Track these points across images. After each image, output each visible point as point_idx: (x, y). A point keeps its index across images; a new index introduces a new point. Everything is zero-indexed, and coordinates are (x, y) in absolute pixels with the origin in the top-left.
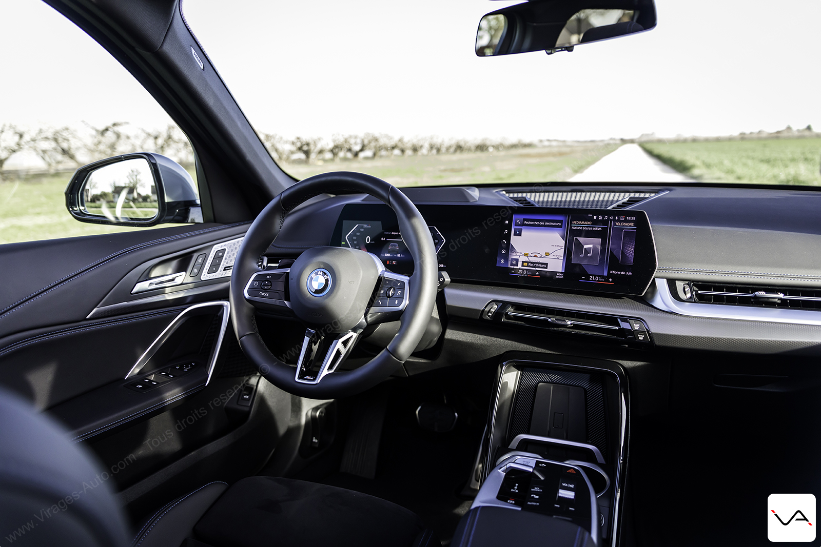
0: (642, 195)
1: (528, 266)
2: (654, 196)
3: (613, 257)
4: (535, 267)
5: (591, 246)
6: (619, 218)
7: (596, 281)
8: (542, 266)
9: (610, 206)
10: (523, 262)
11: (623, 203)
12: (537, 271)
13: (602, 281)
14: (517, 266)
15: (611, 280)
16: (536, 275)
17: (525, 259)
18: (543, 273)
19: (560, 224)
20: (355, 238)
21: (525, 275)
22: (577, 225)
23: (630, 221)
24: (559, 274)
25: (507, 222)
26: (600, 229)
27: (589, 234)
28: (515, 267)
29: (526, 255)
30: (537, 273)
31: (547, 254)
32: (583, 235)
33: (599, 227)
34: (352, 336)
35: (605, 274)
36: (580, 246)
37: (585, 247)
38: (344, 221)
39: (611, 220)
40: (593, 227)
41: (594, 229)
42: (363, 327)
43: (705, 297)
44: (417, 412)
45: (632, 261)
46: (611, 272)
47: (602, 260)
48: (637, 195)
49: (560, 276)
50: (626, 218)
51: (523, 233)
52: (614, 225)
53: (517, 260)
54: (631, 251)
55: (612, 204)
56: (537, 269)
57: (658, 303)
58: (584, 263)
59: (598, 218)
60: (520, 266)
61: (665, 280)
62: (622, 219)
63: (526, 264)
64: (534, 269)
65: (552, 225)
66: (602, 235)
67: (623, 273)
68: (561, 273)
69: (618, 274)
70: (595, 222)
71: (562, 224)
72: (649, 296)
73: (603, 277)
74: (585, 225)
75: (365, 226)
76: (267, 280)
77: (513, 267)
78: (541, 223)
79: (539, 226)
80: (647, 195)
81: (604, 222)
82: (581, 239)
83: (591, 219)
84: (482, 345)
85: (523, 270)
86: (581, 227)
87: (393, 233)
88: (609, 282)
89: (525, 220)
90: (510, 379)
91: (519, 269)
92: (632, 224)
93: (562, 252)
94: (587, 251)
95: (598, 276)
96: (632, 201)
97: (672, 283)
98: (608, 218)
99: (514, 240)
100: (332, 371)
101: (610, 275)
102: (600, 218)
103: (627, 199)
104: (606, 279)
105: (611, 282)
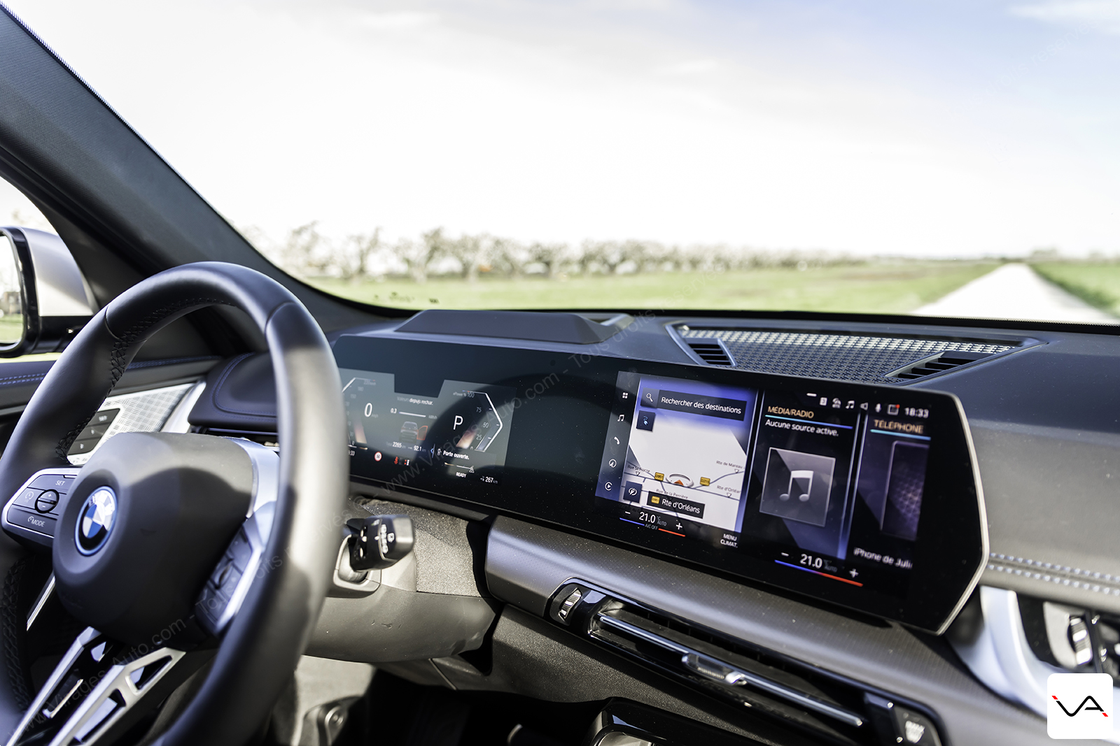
0: (978, 348)
1: (660, 505)
2: (1006, 354)
3: (863, 514)
4: (675, 510)
5: (808, 474)
6: (884, 409)
7: (815, 568)
8: (692, 509)
9: (893, 370)
10: (651, 494)
11: (928, 365)
12: (680, 520)
13: (832, 573)
14: (638, 502)
15: (854, 573)
16: (676, 530)
17: (655, 487)
18: (692, 527)
19: (738, 411)
21: (654, 527)
22: (780, 417)
23: (914, 420)
24: (725, 536)
25: (624, 395)
26: (834, 433)
27: (808, 443)
28: (633, 504)
29: (659, 478)
30: (679, 526)
31: (705, 482)
32: (792, 442)
33: (832, 428)
35: (841, 554)
36: (781, 470)
37: (796, 474)
39: (863, 413)
40: (816, 427)
41: (819, 431)
45: (915, 529)
46: (857, 551)
47: (834, 515)
48: (966, 347)
49: (730, 542)
50: (902, 411)
51: (657, 424)
52: (871, 425)
53: (639, 488)
54: (912, 501)
55: (898, 366)
56: (681, 515)
57: (986, 664)
58: (789, 515)
59: (830, 402)
60: (643, 503)
61: (1011, 597)
62: (893, 410)
63: (656, 500)
64: (674, 514)
65: (721, 412)
66: (839, 448)
67: (888, 560)
68: (734, 534)
69: (873, 560)
70: (824, 415)
71: (743, 411)
72: (964, 630)
73: (832, 560)
74: (798, 420)
75: (367, 381)
77: (628, 503)
78: (697, 405)
79: (692, 410)
80: (991, 349)
81: (846, 416)
82: (786, 454)
83: (812, 405)
85: (650, 513)
86: (787, 422)
88: (850, 577)
89: (663, 393)
91: (642, 509)
92: (918, 429)
93: (737, 482)
94: (799, 486)
95: (823, 557)
96: (948, 362)
97: (1032, 608)
98: (857, 405)
99: (637, 438)
101: (852, 561)
102: (837, 403)
103: (939, 356)
104: (843, 567)
105: (856, 579)
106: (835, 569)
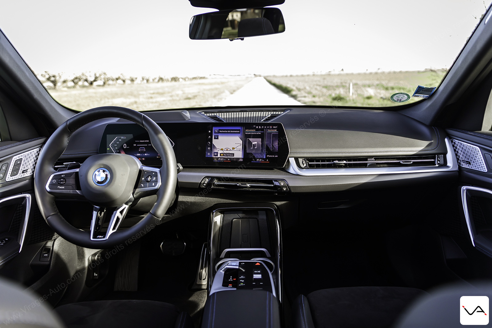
0: (277, 113)
1: (223, 156)
2: (283, 114)
3: (268, 148)
4: (227, 156)
5: (256, 143)
6: (269, 127)
7: (260, 161)
8: (231, 155)
9: (262, 120)
10: (220, 154)
11: (268, 118)
12: (229, 158)
13: (263, 161)
14: (217, 156)
15: (267, 160)
16: (228, 160)
17: (221, 152)
18: (232, 159)
20: (116, 145)
21: (223, 161)
22: (248, 132)
23: (275, 129)
24: (240, 159)
25: (210, 132)
26: (260, 133)
27: (255, 136)
28: (216, 157)
29: (222, 150)
30: (229, 159)
31: (233, 148)
32: (252, 137)
33: (259, 133)
34: (125, 208)
35: (265, 157)
36: (250, 143)
37: (253, 143)
38: (107, 135)
39: (265, 128)
40: (256, 133)
41: (257, 133)
42: (132, 201)
43: (312, 165)
44: (161, 246)
45: (277, 149)
46: (268, 156)
47: (262, 150)
48: (275, 113)
49: (241, 160)
50: (272, 127)
51: (219, 137)
52: (267, 131)
53: (217, 153)
54: (276, 144)
55: (263, 119)
56: (229, 157)
57: (291, 170)
58: (253, 152)
59: (258, 127)
60: (219, 156)
61: (293, 158)
62: (271, 127)
63: (222, 155)
64: (227, 157)
65: (235, 132)
66: (261, 136)
67: (273, 156)
68: (242, 158)
69: (271, 157)
70: (257, 130)
71: (240, 132)
72: (287, 167)
73: (263, 159)
74: (252, 132)
75: (122, 138)
76: (62, 178)
77: (215, 157)
78: (229, 131)
79: (228, 133)
80: (280, 113)
81: (262, 130)
82: (251, 139)
83: (255, 128)
84: (200, 202)
85: (221, 158)
86: (250, 133)
87: (141, 141)
88: (267, 161)
89: (219, 130)
90: (218, 219)
91: (219, 158)
92: (276, 130)
93: (241, 147)
94: (254, 145)
95: (261, 159)
96: (273, 117)
97: (297, 159)
98: (264, 127)
99: (214, 142)
100: (115, 231)
101: (267, 158)
102: (260, 127)
103: (270, 115)
104: (265, 160)
105: (268, 161)
106: (264, 160)
